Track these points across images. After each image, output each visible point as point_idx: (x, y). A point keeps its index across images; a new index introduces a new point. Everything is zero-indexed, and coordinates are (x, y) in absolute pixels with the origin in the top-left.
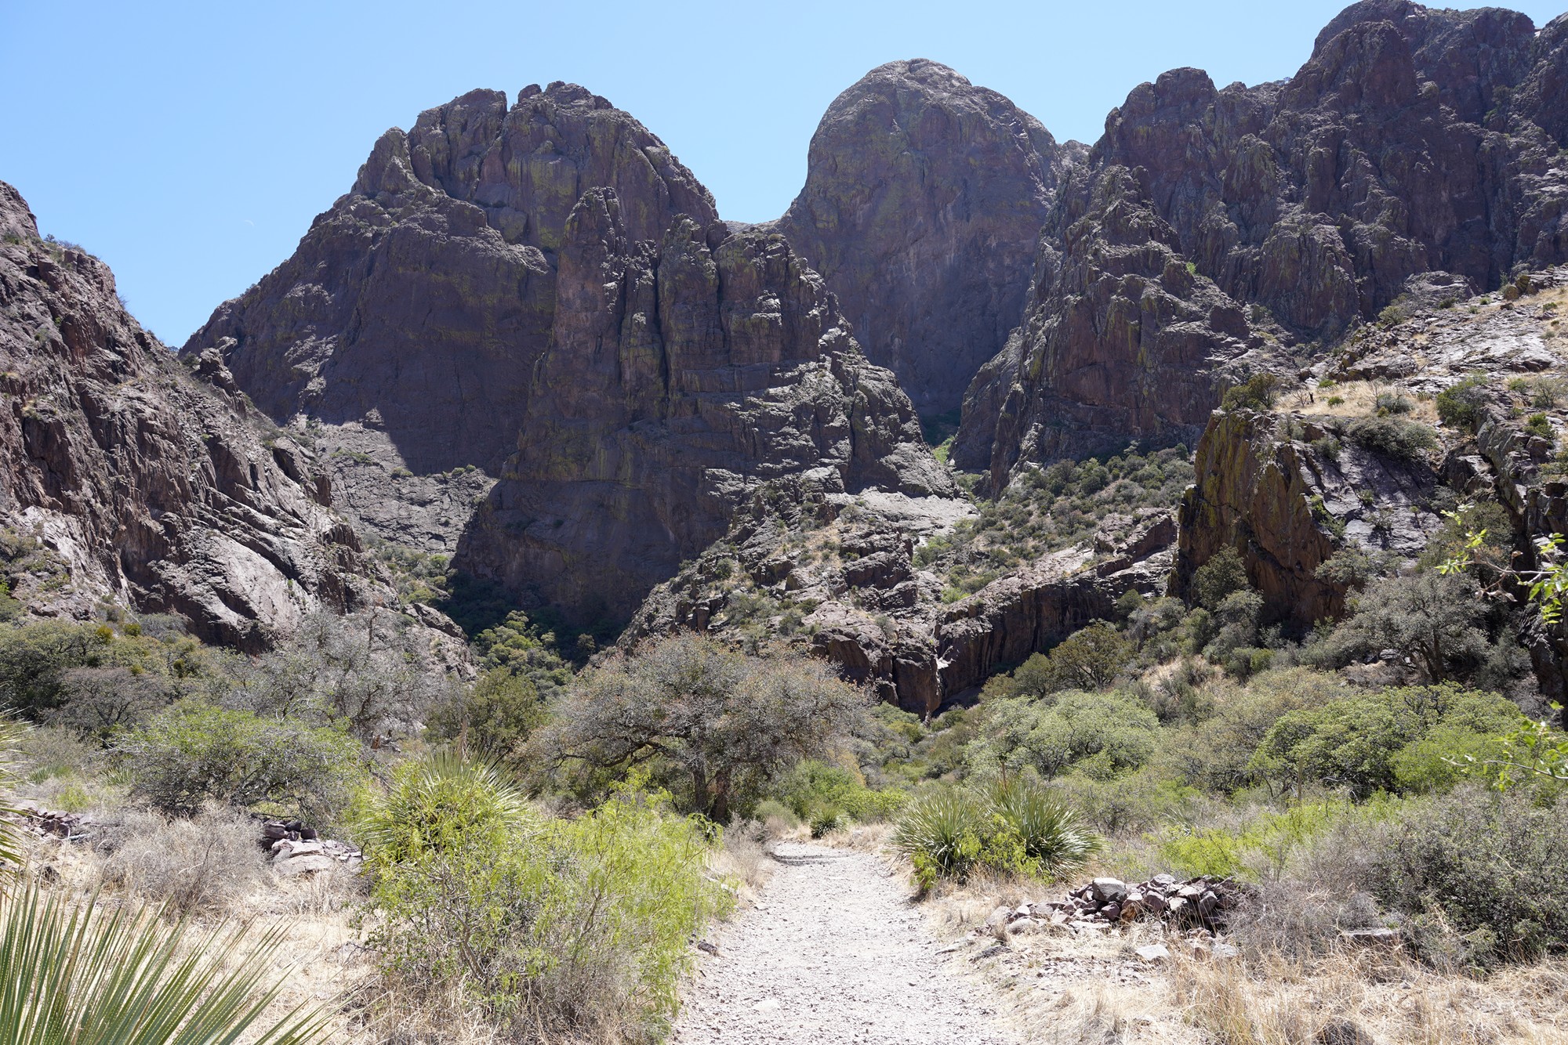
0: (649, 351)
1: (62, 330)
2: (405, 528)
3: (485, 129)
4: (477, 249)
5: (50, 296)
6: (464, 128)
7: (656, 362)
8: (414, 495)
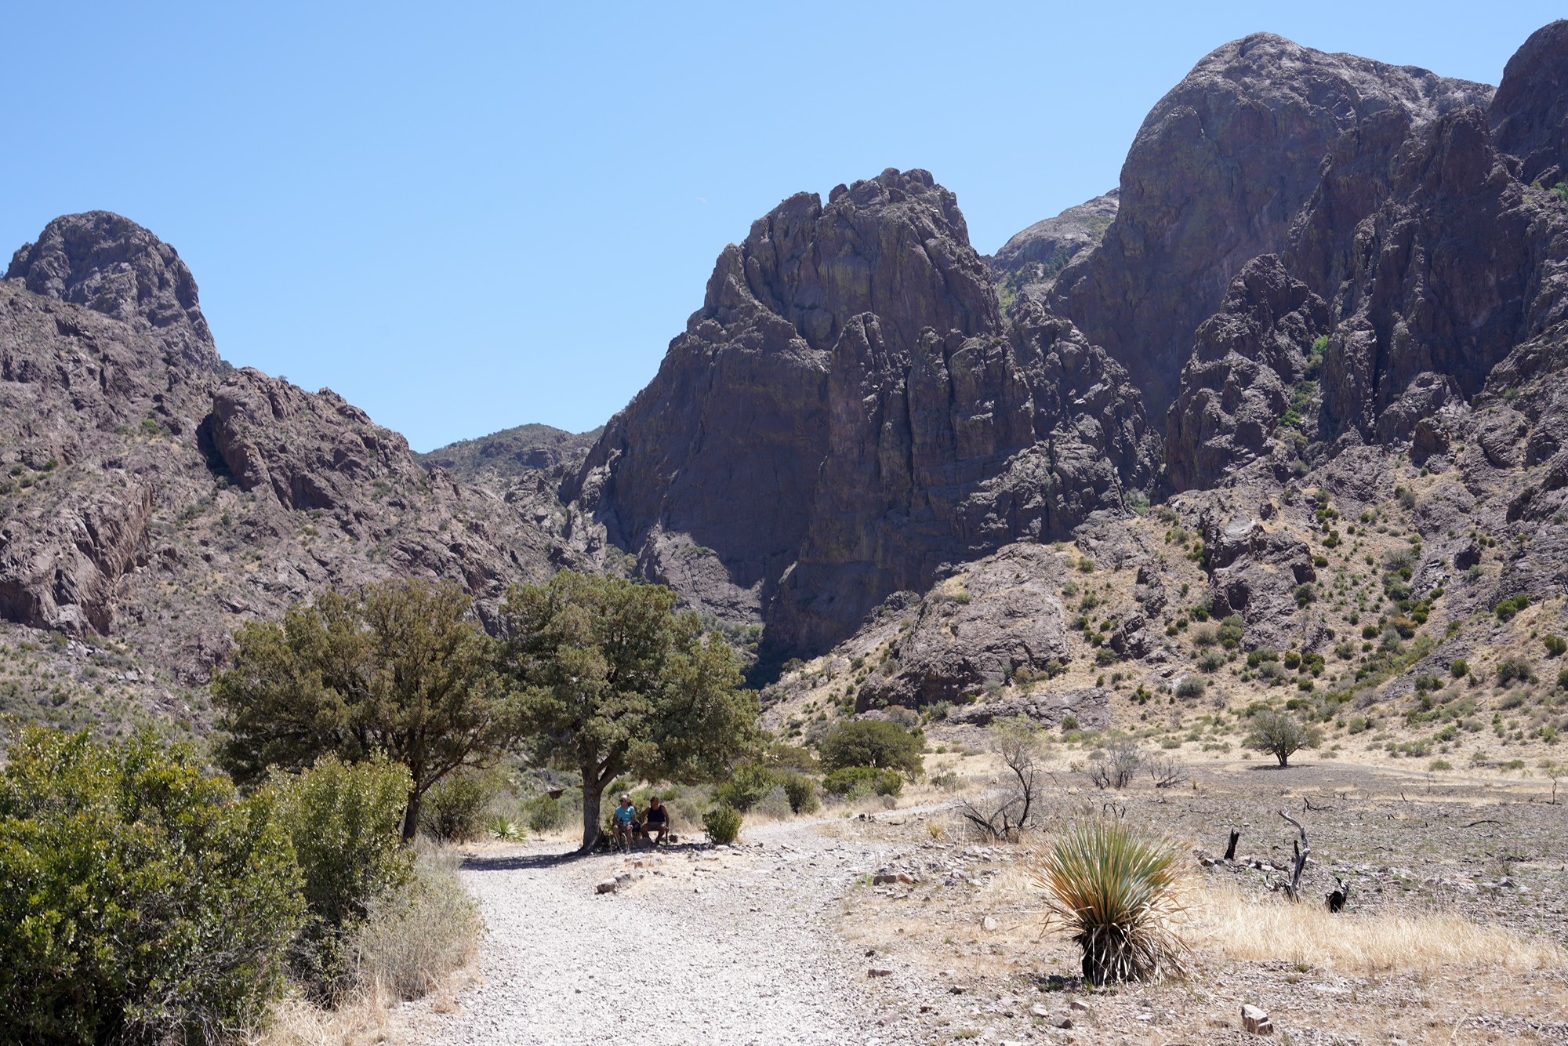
0: (897, 453)
1: (468, 580)
2: (733, 605)
3: (803, 232)
4: (786, 361)
5: (461, 562)
6: (786, 234)
7: (903, 461)
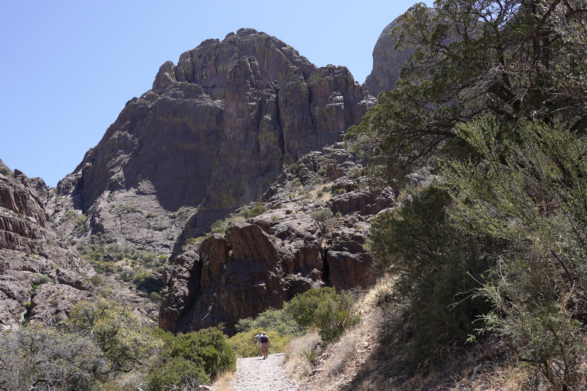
3: (209, 56)
4: (197, 103)
6: (200, 57)
8: (156, 226)
